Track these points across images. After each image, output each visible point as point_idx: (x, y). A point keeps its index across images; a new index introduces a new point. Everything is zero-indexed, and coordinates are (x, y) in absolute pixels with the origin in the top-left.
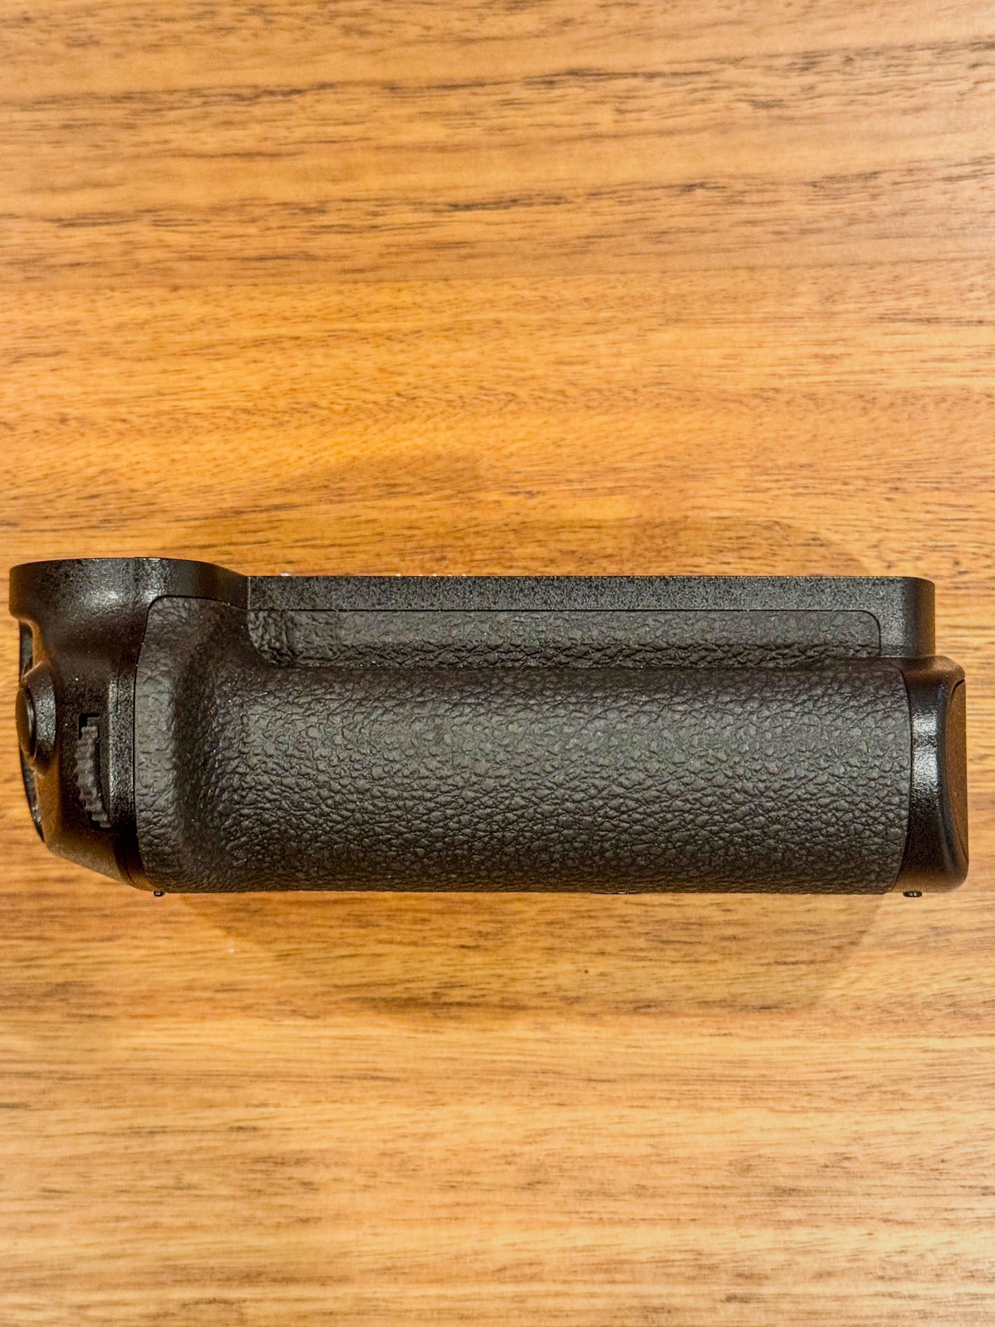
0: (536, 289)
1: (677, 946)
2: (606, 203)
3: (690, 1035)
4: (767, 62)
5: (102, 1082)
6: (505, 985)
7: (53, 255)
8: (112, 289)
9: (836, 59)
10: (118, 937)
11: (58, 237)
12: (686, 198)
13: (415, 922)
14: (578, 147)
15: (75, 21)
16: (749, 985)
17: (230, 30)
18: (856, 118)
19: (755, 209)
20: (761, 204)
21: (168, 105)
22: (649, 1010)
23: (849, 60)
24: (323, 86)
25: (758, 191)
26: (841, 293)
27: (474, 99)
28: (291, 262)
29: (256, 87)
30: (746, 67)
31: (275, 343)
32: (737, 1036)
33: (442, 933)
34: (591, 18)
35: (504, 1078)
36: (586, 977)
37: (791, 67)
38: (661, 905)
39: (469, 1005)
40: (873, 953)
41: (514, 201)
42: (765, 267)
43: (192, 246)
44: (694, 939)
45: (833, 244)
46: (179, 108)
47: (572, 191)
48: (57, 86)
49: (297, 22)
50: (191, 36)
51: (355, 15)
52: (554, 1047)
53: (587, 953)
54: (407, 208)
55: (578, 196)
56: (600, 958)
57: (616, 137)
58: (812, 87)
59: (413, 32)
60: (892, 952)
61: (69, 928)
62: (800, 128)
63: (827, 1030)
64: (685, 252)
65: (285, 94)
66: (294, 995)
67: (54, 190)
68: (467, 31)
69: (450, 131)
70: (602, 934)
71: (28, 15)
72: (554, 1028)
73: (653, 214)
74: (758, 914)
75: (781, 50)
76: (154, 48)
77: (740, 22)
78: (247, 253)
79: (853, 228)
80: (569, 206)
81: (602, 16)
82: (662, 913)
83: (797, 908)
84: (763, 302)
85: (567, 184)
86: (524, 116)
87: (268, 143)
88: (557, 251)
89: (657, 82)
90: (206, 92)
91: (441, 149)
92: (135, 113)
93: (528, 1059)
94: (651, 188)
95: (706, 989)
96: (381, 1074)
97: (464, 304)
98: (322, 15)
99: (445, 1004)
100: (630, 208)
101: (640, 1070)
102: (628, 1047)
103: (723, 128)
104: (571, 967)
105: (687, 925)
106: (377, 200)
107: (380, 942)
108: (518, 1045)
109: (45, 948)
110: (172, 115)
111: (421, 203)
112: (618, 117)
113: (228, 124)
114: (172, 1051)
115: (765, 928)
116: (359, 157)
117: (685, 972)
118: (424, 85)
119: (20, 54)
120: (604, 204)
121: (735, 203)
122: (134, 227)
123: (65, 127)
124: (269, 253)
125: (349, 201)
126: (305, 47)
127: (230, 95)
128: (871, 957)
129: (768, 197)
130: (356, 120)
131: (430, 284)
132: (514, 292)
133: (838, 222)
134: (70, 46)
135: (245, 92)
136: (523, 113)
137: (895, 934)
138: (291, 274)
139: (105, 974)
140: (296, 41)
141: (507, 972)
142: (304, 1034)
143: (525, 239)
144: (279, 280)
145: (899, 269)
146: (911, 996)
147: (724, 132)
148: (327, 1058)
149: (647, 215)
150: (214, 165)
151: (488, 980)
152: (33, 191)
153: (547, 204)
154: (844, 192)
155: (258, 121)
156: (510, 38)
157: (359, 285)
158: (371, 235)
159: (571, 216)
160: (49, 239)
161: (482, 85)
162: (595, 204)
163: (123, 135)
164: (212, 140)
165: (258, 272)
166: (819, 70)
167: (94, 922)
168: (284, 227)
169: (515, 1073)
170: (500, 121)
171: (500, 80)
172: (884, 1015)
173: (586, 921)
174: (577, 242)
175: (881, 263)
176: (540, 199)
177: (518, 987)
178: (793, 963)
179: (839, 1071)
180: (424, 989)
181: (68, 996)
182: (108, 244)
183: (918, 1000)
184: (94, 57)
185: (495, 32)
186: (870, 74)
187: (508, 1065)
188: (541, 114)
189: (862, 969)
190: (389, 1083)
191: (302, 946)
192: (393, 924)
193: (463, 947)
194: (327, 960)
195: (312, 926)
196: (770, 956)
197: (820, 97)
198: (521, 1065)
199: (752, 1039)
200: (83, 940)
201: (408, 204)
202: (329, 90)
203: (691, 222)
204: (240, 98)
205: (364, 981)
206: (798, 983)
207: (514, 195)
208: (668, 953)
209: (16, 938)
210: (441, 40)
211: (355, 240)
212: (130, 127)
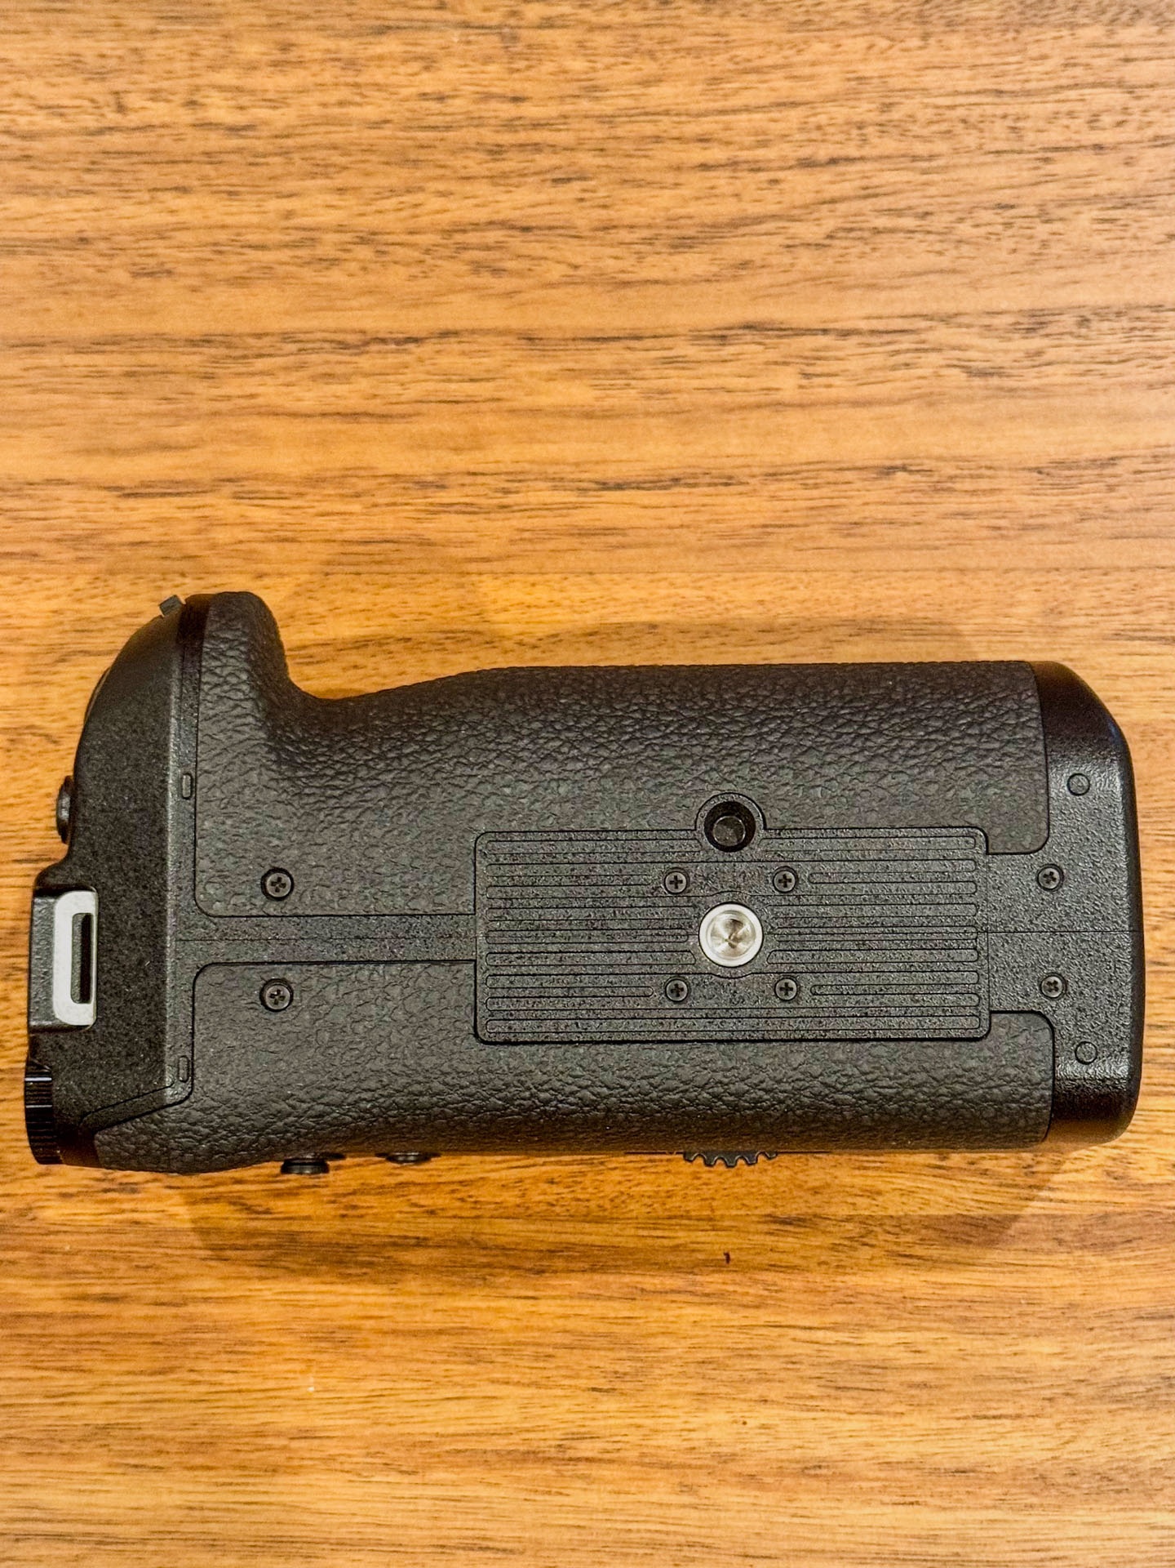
0: (701, 588)
1: (854, 1393)
2: (787, 485)
3: (868, 1502)
4: (987, 321)
5: (150, 1548)
6: (645, 1437)
7: (110, 531)
8: (183, 575)
9: (1069, 321)
10: (172, 1370)
11: (117, 509)
12: (885, 482)
13: (537, 1358)
14: (754, 417)
15: (143, 244)
16: (941, 1444)
17: (334, 262)
18: (1092, 392)
19: (967, 499)
20: (974, 493)
21: (255, 351)
22: (818, 1472)
23: (1084, 321)
24: (445, 334)
25: (972, 477)
26: (1069, 602)
27: (629, 355)
28: (402, 547)
29: (363, 332)
30: (960, 326)
31: (380, 645)
32: (926, 1504)
33: (569, 1373)
34: (774, 260)
35: (641, 1551)
36: (744, 1429)
37: (1015, 327)
38: (837, 1343)
39: (600, 1460)
40: (1092, 1408)
41: (676, 481)
42: (978, 570)
43: (282, 525)
44: (875, 1386)
45: (1061, 543)
46: (270, 355)
47: (747, 471)
48: (122, 324)
49: (416, 254)
50: (285, 267)
51: (488, 248)
52: (703, 1514)
53: (745, 1400)
54: (541, 485)
55: (754, 476)
56: (761, 1408)
57: (802, 406)
58: (1039, 353)
59: (556, 272)
60: (1114, 1407)
61: (111, 1358)
62: (1024, 402)
63: (1034, 1500)
64: (880, 549)
65: (398, 342)
66: (386, 1445)
67: (113, 452)
68: (623, 272)
69: (598, 393)
70: (764, 1377)
71: (85, 235)
72: (704, 1492)
73: (844, 501)
74: (953, 1356)
75: (1004, 306)
76: (240, 281)
77: (954, 271)
78: (348, 536)
79: (1086, 524)
80: (741, 488)
81: (786, 259)
82: (837, 1354)
83: (1001, 1351)
84: (975, 611)
85: (739, 461)
86: (690, 378)
87: (378, 401)
88: (724, 542)
89: (854, 340)
90: (302, 337)
91: (589, 415)
92: (215, 360)
93: (672, 1528)
94: (841, 469)
95: (889, 1447)
96: (491, 1544)
97: (612, 603)
98: (445, 246)
99: (570, 1459)
100: (815, 493)
101: (807, 1545)
102: (794, 1516)
103: (930, 400)
104: (727, 1417)
105: (869, 1368)
106: (507, 473)
107: (493, 1381)
108: (659, 1512)
109: (81, 1382)
110: (260, 364)
111: (562, 479)
112: (804, 382)
113: (329, 377)
114: (234, 1510)
115: (962, 1374)
116: (488, 422)
117: (864, 1426)
118: (568, 335)
119: (76, 282)
120: (785, 487)
121: (943, 490)
122: (208, 499)
123: (129, 374)
124: (376, 536)
125: (474, 474)
126: (425, 286)
127: (332, 341)
128: (1088, 1412)
129: (984, 484)
130: (485, 375)
131: (572, 578)
132: (673, 591)
133: (1068, 518)
134: (135, 275)
135: (351, 338)
136: (687, 373)
137: (1119, 1385)
138: (400, 562)
139: (156, 1415)
140: (414, 277)
141: (648, 1422)
142: (398, 1493)
143: (688, 527)
144: (387, 568)
145: (1139, 577)
146: (1138, 1460)
147: (930, 404)
148: (425, 1523)
149: (836, 502)
150: (311, 426)
151: (624, 1431)
152: (89, 452)
153: (716, 485)
154: (1074, 481)
155: (366, 375)
156: (675, 282)
157: (484, 578)
158: (498, 516)
159: (744, 499)
160: (106, 511)
161: (638, 338)
162: (773, 487)
163: (201, 388)
164: (310, 397)
165: (362, 558)
166: (1048, 331)
167: (143, 1351)
168: (394, 504)
169: (655, 1545)
170: (661, 383)
171: (660, 331)
172: (1105, 1483)
173: (745, 1361)
174: (751, 531)
175: (1118, 569)
176: (707, 479)
177: (659, 1440)
178: (994, 1417)
179: (1048, 1550)
180: (546, 1441)
181: (110, 1441)
182: (177, 519)
183: (1146, 1466)
184: (166, 289)
185: (656, 274)
186: (1108, 339)
187: (648, 1535)
188: (711, 375)
189: (1079, 1426)
190: (499, 1555)
191: (398, 1385)
192: (511, 1360)
193: (594, 1389)
194: (428, 1403)
195: (410, 1361)
196: (968, 1408)
197: (1049, 364)
198: (664, 1537)
199: (944, 1509)
200: (129, 1373)
201: (546, 479)
202: (453, 340)
203: (892, 512)
204: (344, 346)
205: (473, 1429)
206: (1001, 1442)
207: (675, 473)
208: (845, 1402)
209: (46, 1369)
210: (590, 282)
211: (481, 522)
212: (208, 377)
